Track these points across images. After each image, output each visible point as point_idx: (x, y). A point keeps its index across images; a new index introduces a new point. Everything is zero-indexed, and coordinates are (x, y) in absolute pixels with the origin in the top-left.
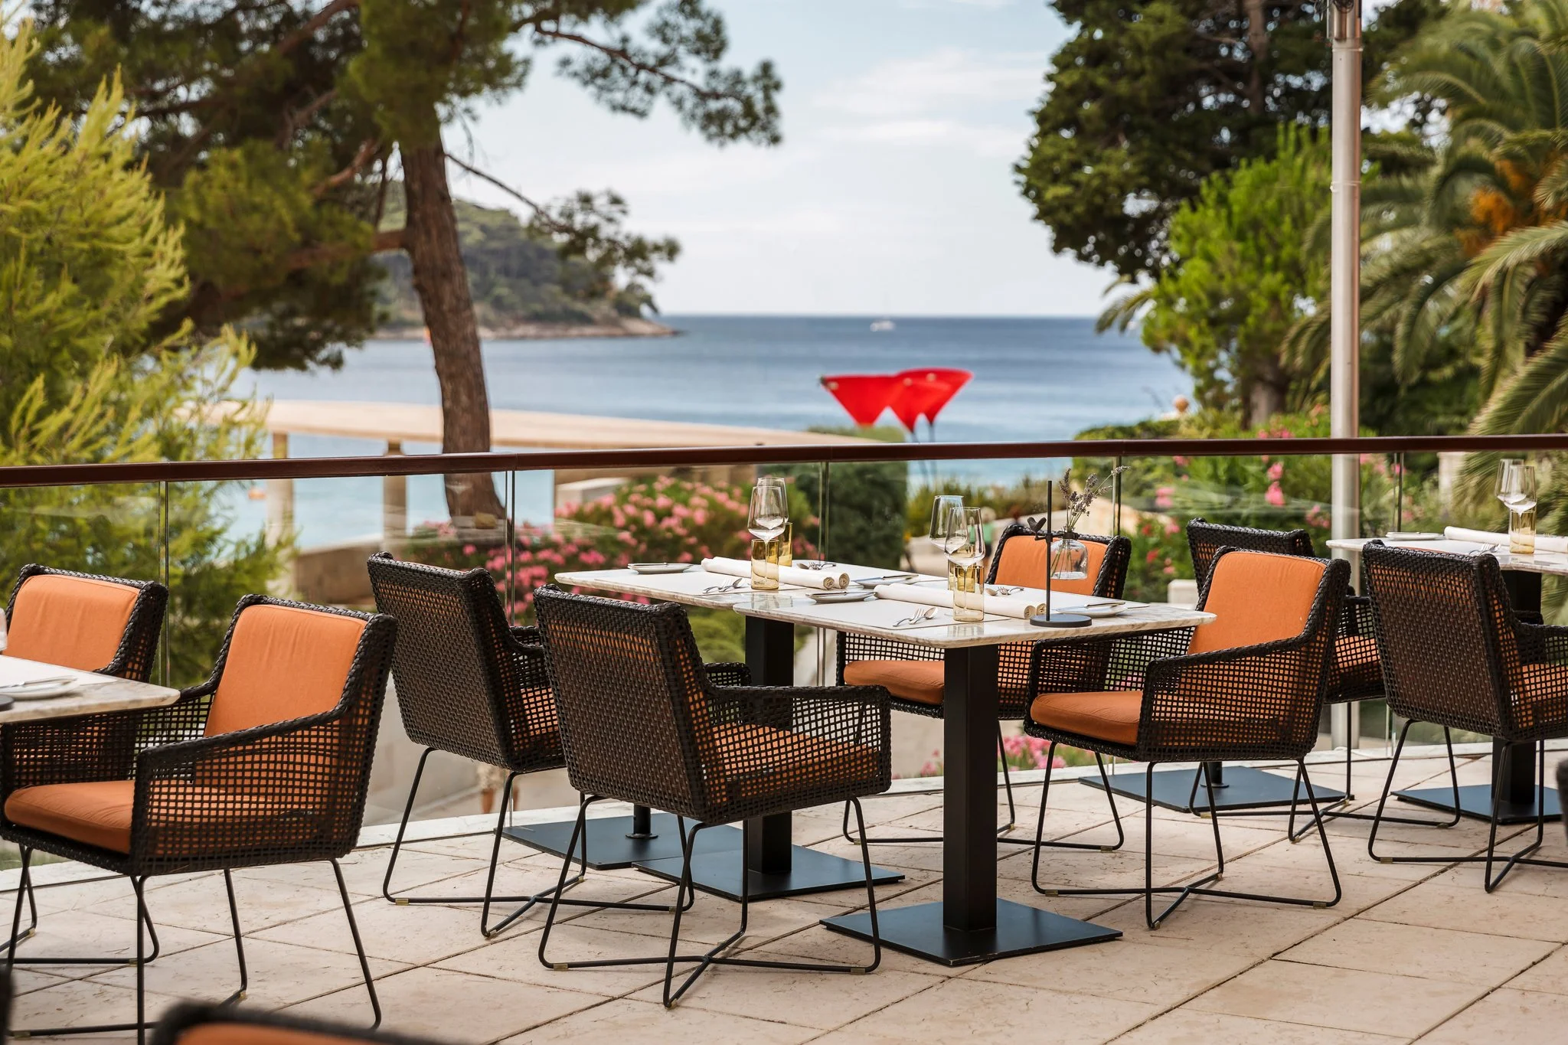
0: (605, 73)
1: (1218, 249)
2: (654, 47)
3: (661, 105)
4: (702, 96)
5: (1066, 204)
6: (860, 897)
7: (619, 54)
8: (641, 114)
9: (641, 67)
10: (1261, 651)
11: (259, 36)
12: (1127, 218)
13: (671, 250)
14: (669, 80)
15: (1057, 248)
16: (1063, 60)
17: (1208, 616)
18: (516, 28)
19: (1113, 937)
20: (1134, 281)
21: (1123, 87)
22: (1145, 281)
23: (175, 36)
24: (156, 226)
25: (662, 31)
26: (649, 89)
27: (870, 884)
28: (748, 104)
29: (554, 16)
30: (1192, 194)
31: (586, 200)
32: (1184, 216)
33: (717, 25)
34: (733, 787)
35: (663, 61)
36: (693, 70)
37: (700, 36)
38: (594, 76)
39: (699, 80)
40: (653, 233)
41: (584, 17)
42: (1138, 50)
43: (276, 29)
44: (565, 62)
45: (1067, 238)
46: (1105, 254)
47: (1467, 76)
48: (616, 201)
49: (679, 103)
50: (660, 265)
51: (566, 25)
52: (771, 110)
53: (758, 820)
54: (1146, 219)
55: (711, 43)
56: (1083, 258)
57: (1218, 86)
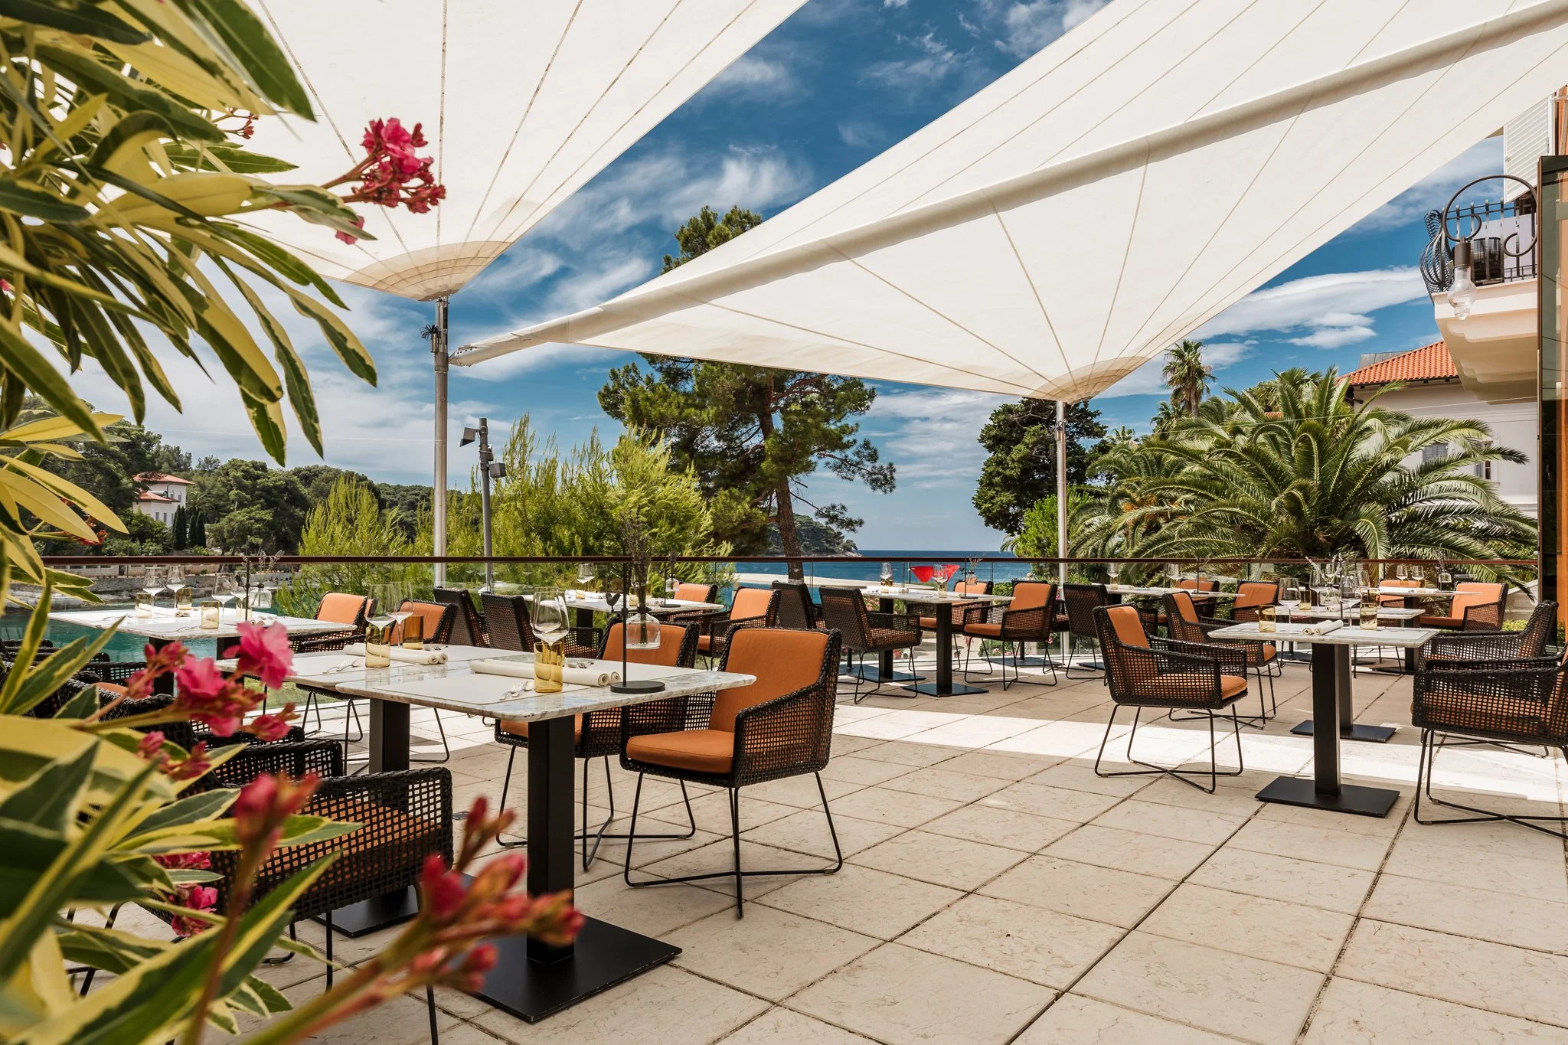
0: (840, 467)
1: (1040, 524)
2: (856, 458)
3: (857, 477)
4: (871, 474)
5: (988, 510)
6: (913, 683)
7: (844, 461)
8: (851, 480)
9: (851, 465)
10: (1034, 610)
11: (733, 457)
12: (1010, 515)
13: (861, 523)
14: (860, 469)
15: (987, 525)
16: (988, 464)
17: (1013, 598)
18: (812, 453)
19: (986, 692)
20: (1013, 535)
21: (1008, 472)
22: (1017, 536)
23: (707, 457)
24: (704, 508)
25: (857, 453)
26: (854, 472)
27: (916, 680)
28: (885, 476)
29: (824, 450)
30: (1031, 507)
31: (834, 507)
32: (1027, 513)
33: (875, 451)
34: (874, 641)
35: (858, 463)
36: (868, 466)
37: (870, 455)
38: (836, 468)
39: (869, 469)
40: (855, 518)
41: (833, 450)
42: (1013, 461)
43: (738, 455)
44: (828, 463)
45: (990, 520)
46: (1002, 526)
47: (1121, 467)
48: (843, 507)
49: (863, 476)
50: (858, 528)
51: (828, 452)
52: (892, 478)
53: (883, 653)
54: (1016, 515)
55: (873, 457)
56: (996, 527)
57: (1039, 471)
